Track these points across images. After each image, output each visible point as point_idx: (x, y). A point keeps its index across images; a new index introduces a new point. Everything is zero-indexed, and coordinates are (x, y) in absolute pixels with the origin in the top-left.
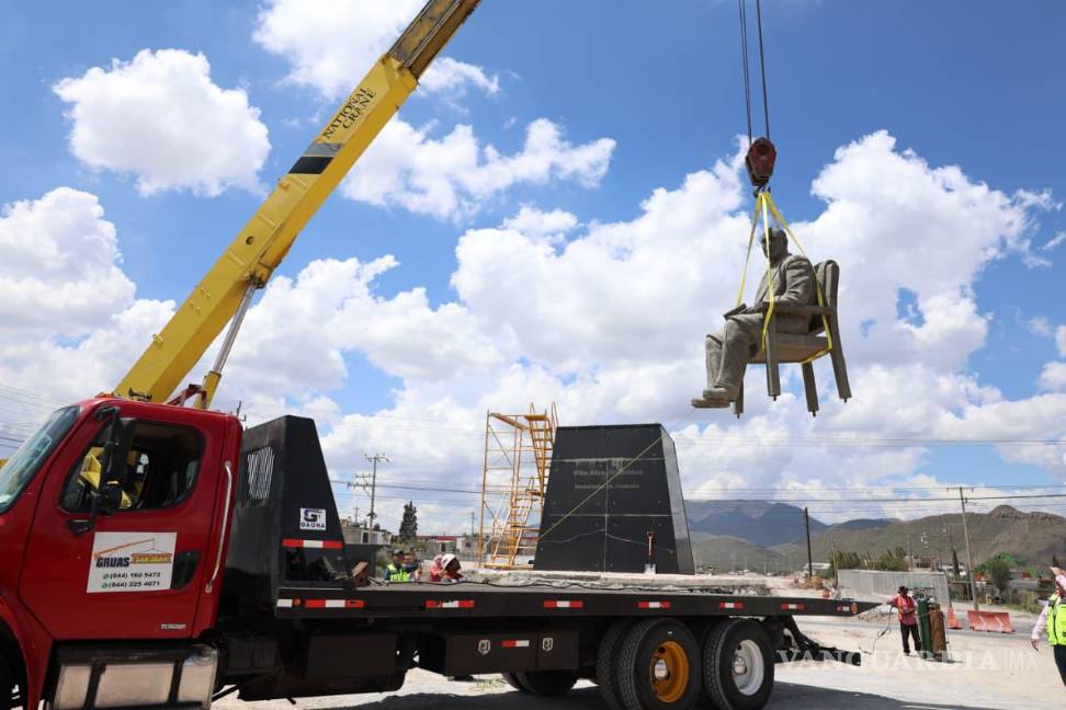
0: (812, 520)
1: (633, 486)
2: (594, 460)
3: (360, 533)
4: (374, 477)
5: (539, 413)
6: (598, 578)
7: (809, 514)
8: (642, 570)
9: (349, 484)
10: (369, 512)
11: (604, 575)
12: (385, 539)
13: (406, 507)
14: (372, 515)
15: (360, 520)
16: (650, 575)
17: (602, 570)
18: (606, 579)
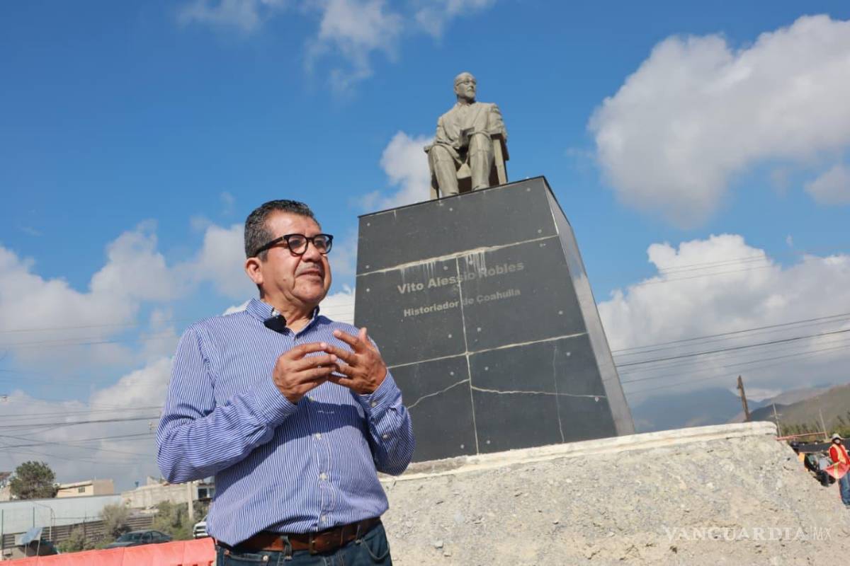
0: (750, 401)
1: (510, 293)
2: (433, 260)
7: (747, 398)
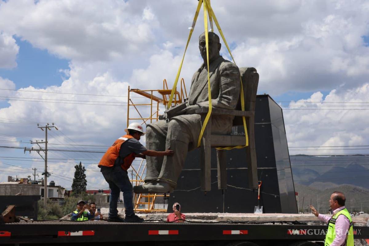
3: (38, 189)
4: (46, 142)
5: (170, 88)
6: (215, 217)
8: (252, 211)
9: (25, 149)
10: (44, 171)
11: (220, 215)
12: (60, 193)
13: (76, 167)
14: (46, 174)
15: (37, 179)
16: (258, 214)
17: (221, 212)
18: (222, 218)
